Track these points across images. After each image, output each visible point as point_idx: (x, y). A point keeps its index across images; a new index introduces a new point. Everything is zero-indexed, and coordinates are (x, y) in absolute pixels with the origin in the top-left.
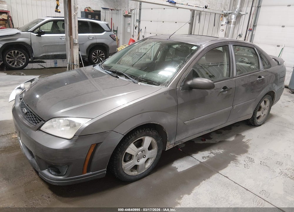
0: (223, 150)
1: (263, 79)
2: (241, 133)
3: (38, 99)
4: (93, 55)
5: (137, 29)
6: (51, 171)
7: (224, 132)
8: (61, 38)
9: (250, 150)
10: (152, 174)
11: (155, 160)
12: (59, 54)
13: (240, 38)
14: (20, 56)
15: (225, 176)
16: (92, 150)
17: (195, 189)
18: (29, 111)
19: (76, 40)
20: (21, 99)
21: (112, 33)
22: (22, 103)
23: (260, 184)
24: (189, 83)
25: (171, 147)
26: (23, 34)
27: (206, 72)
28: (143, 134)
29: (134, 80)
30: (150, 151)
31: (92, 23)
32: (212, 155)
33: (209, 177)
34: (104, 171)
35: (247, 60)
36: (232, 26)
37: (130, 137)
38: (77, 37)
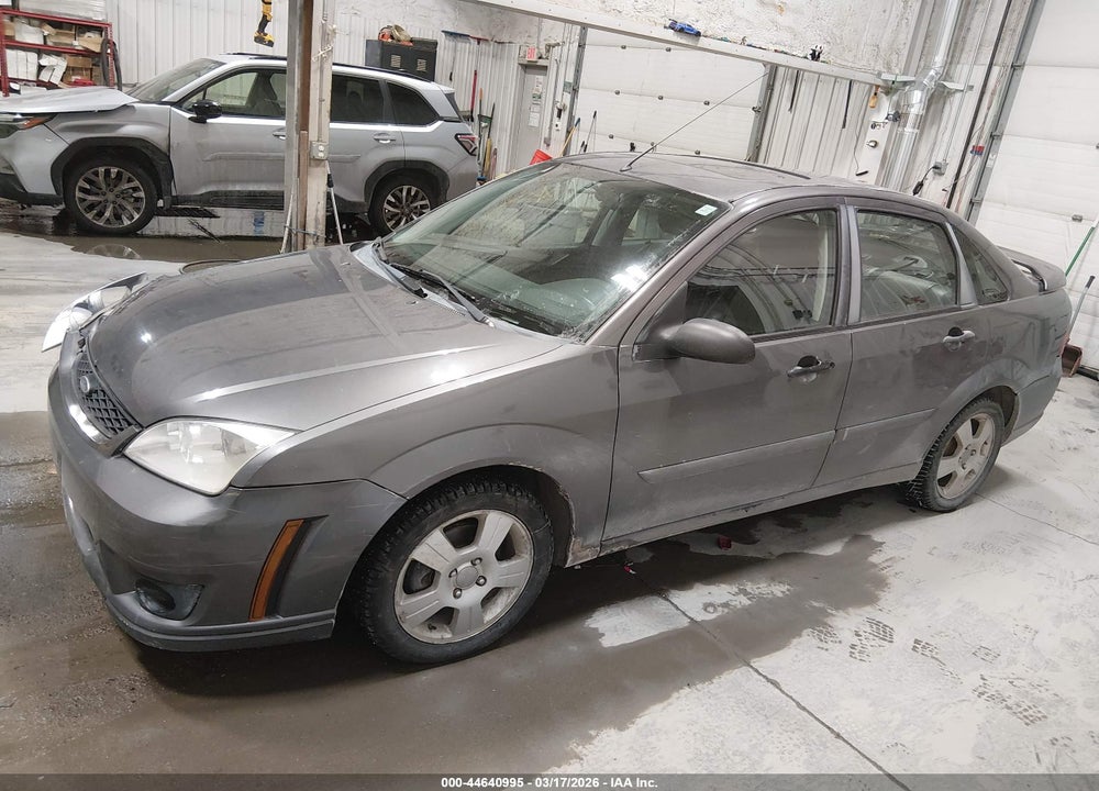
0: (787, 587)
1: (968, 340)
2: (868, 533)
3: (145, 347)
4: (389, 203)
5: (565, 116)
6: (143, 598)
7: (807, 522)
8: (277, 133)
9: (887, 598)
10: (509, 646)
11: (521, 597)
12: (265, 192)
13: (937, 177)
14: (126, 186)
15: (768, 680)
16: (287, 540)
17: (646, 712)
18: (99, 388)
19: (321, 148)
20: (82, 344)
21: (464, 127)
22: (84, 357)
23: (890, 722)
24: (667, 334)
25: (587, 556)
26: (144, 112)
27: (785, 296)
28: (478, 502)
29: (474, 308)
30: (505, 564)
31: (394, 87)
32: (745, 601)
33: (708, 678)
34: (326, 616)
35: (925, 266)
36: (909, 129)
37: (429, 507)
38: (325, 137)
